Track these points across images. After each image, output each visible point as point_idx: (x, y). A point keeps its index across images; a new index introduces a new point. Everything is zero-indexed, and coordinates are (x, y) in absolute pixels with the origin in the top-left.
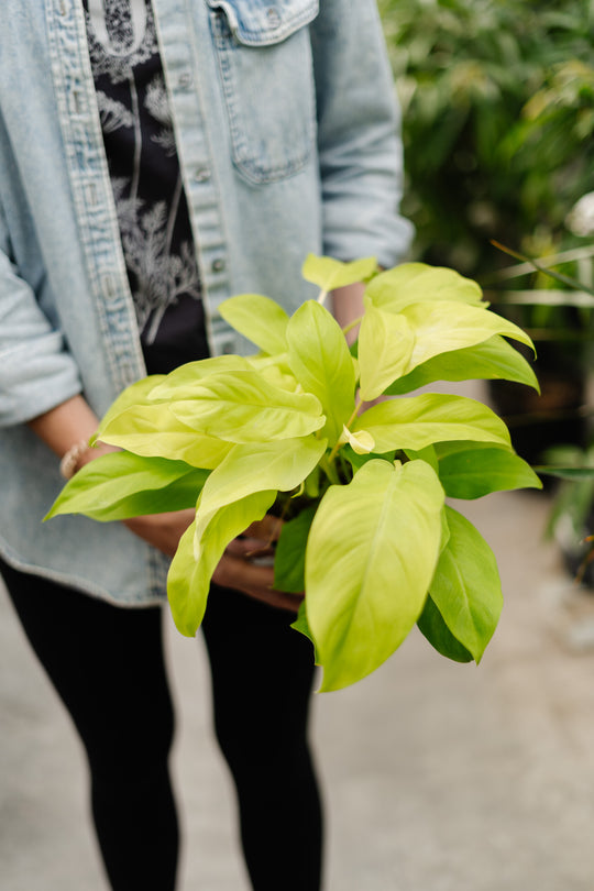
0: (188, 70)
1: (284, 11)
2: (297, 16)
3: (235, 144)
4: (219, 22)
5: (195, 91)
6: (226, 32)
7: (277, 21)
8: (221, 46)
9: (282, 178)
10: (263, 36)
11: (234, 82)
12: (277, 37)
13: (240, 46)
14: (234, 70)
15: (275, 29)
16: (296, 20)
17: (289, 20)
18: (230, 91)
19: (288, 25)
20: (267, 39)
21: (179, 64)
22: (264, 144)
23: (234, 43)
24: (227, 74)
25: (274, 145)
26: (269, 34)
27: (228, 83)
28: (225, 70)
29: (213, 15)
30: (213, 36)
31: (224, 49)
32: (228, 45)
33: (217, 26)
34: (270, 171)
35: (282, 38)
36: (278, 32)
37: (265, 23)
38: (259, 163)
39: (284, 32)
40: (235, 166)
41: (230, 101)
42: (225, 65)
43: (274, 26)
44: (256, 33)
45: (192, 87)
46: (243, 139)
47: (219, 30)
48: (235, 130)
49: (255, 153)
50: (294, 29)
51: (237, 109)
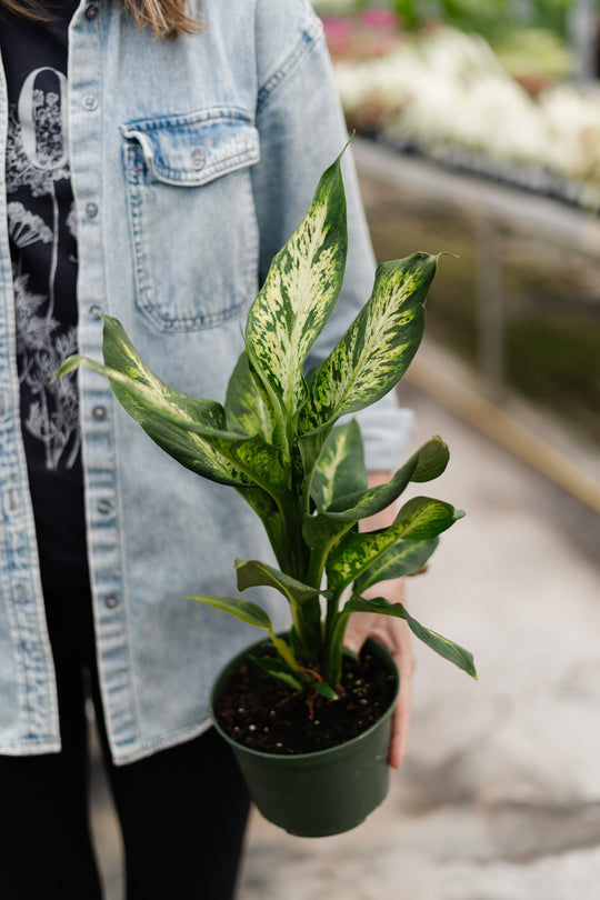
0: (96, 200)
1: (210, 154)
2: (224, 160)
3: (139, 286)
4: (133, 154)
5: (99, 223)
6: (140, 166)
7: (202, 163)
8: (133, 180)
9: (188, 329)
10: (183, 176)
11: (145, 220)
12: (198, 180)
13: (156, 182)
14: (145, 207)
15: (198, 171)
16: (221, 165)
17: (214, 165)
18: (137, 228)
19: (212, 169)
20: (187, 180)
21: (88, 193)
22: (172, 291)
23: (149, 178)
24: (136, 211)
25: (183, 293)
26: (190, 176)
27: (136, 220)
28: (134, 205)
29: (126, 146)
30: (124, 168)
31: (137, 184)
32: (141, 179)
33: (129, 158)
34: (176, 319)
35: (202, 182)
36: (200, 175)
37: (188, 163)
38: (164, 310)
39: (207, 176)
40: (138, 309)
41: (138, 239)
42: (136, 200)
43: (198, 168)
44: (176, 171)
45: (97, 218)
46: (150, 282)
47: (132, 163)
48: (139, 271)
49: (161, 299)
50: (217, 175)
51: (146, 249)
